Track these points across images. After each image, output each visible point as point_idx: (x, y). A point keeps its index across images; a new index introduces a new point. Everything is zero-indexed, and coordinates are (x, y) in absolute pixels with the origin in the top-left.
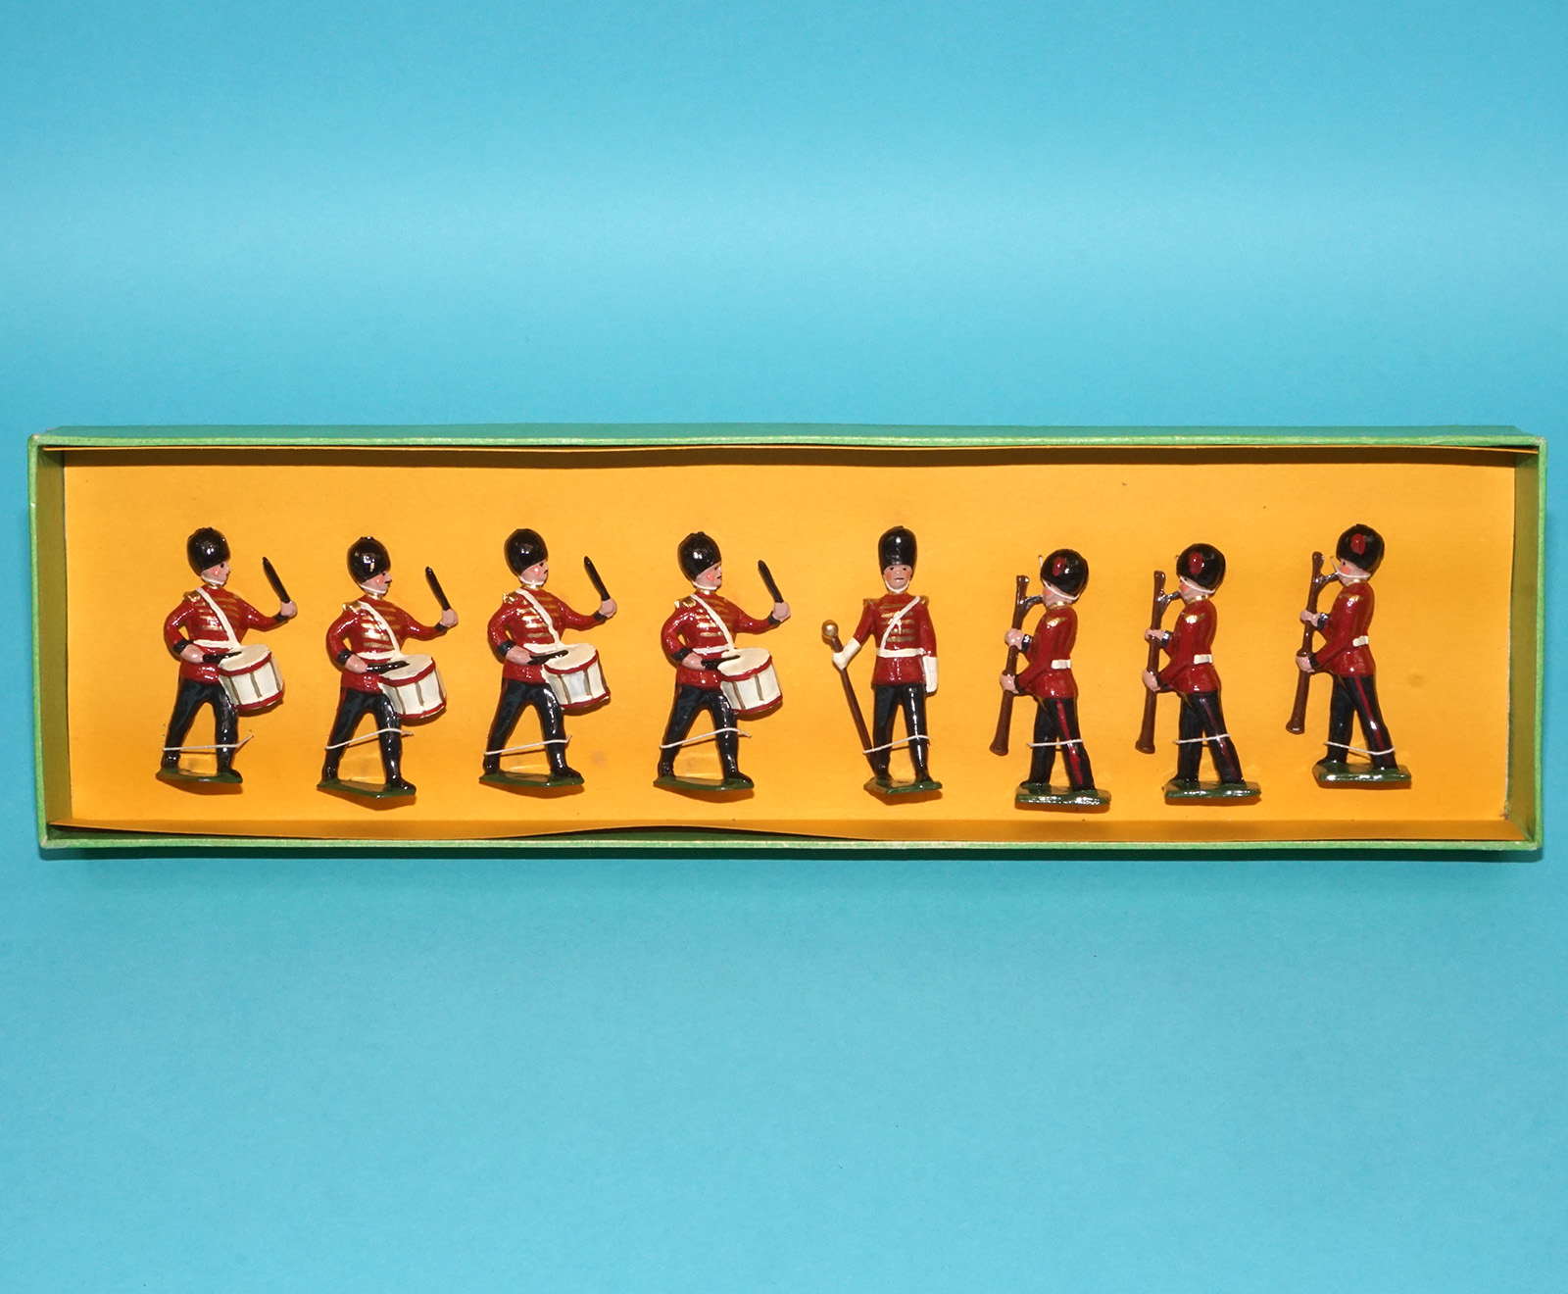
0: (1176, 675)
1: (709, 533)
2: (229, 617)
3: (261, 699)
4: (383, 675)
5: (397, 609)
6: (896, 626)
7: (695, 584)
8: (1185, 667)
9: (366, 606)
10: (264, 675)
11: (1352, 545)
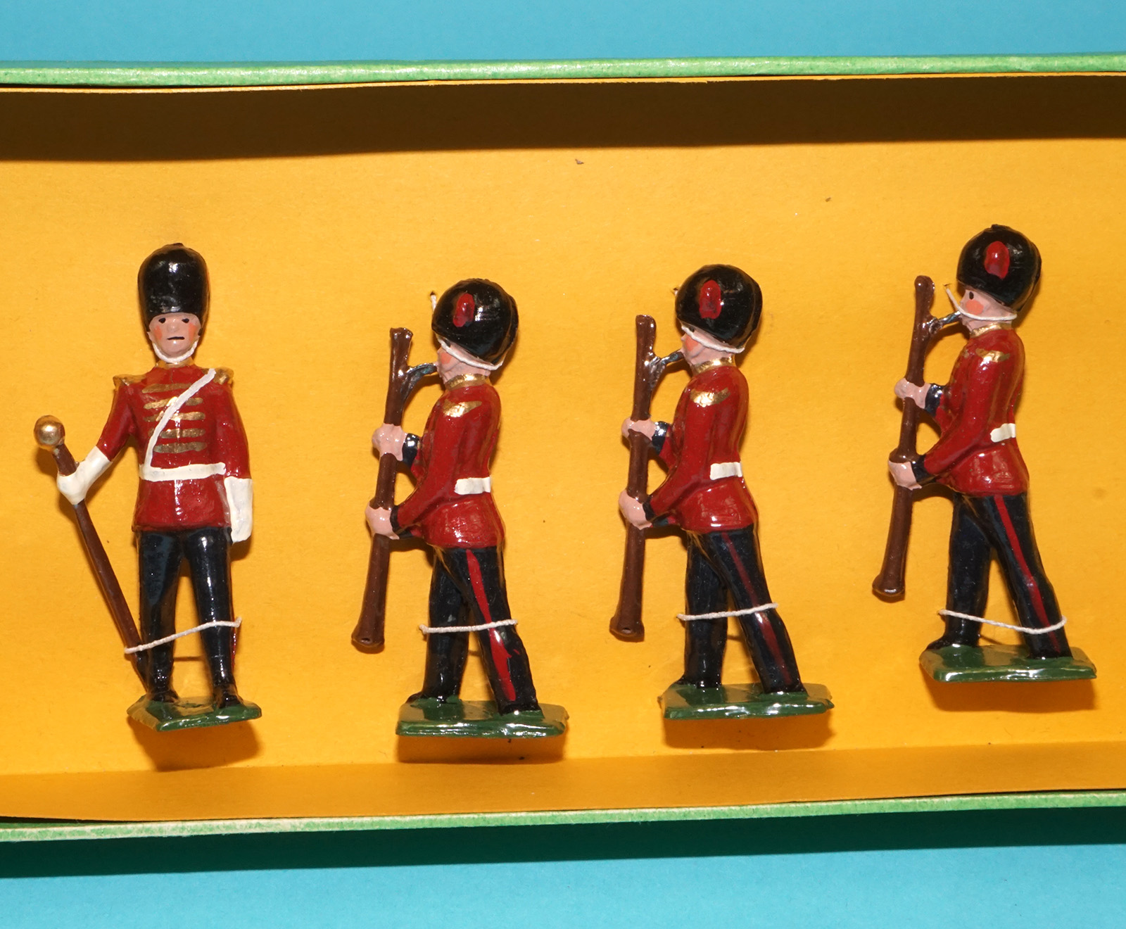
0: (679, 501)
6: (171, 424)
8: (696, 486)
11: (986, 262)
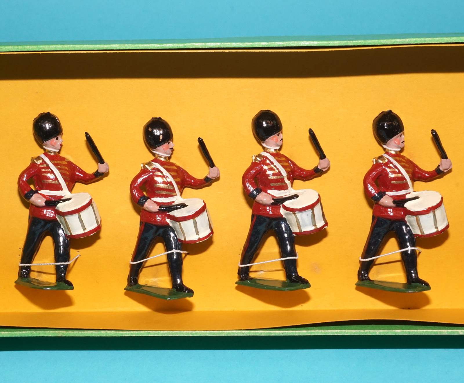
1: (396, 111)
2: (63, 174)
3: (86, 231)
4: (170, 213)
5: (178, 167)
7: (384, 146)
9: (157, 165)
10: (87, 215)
